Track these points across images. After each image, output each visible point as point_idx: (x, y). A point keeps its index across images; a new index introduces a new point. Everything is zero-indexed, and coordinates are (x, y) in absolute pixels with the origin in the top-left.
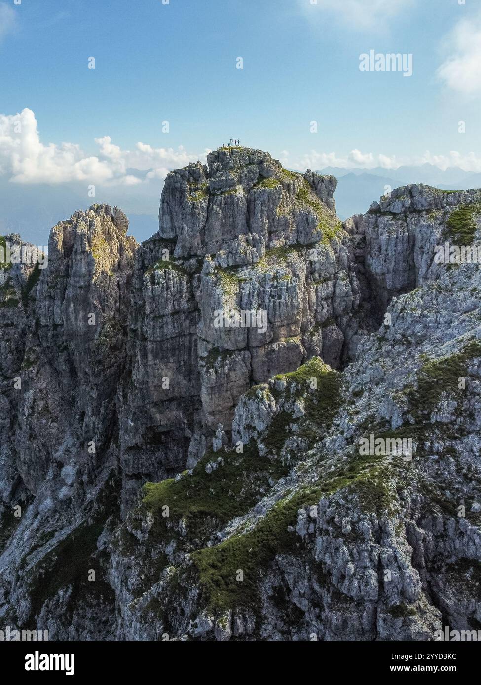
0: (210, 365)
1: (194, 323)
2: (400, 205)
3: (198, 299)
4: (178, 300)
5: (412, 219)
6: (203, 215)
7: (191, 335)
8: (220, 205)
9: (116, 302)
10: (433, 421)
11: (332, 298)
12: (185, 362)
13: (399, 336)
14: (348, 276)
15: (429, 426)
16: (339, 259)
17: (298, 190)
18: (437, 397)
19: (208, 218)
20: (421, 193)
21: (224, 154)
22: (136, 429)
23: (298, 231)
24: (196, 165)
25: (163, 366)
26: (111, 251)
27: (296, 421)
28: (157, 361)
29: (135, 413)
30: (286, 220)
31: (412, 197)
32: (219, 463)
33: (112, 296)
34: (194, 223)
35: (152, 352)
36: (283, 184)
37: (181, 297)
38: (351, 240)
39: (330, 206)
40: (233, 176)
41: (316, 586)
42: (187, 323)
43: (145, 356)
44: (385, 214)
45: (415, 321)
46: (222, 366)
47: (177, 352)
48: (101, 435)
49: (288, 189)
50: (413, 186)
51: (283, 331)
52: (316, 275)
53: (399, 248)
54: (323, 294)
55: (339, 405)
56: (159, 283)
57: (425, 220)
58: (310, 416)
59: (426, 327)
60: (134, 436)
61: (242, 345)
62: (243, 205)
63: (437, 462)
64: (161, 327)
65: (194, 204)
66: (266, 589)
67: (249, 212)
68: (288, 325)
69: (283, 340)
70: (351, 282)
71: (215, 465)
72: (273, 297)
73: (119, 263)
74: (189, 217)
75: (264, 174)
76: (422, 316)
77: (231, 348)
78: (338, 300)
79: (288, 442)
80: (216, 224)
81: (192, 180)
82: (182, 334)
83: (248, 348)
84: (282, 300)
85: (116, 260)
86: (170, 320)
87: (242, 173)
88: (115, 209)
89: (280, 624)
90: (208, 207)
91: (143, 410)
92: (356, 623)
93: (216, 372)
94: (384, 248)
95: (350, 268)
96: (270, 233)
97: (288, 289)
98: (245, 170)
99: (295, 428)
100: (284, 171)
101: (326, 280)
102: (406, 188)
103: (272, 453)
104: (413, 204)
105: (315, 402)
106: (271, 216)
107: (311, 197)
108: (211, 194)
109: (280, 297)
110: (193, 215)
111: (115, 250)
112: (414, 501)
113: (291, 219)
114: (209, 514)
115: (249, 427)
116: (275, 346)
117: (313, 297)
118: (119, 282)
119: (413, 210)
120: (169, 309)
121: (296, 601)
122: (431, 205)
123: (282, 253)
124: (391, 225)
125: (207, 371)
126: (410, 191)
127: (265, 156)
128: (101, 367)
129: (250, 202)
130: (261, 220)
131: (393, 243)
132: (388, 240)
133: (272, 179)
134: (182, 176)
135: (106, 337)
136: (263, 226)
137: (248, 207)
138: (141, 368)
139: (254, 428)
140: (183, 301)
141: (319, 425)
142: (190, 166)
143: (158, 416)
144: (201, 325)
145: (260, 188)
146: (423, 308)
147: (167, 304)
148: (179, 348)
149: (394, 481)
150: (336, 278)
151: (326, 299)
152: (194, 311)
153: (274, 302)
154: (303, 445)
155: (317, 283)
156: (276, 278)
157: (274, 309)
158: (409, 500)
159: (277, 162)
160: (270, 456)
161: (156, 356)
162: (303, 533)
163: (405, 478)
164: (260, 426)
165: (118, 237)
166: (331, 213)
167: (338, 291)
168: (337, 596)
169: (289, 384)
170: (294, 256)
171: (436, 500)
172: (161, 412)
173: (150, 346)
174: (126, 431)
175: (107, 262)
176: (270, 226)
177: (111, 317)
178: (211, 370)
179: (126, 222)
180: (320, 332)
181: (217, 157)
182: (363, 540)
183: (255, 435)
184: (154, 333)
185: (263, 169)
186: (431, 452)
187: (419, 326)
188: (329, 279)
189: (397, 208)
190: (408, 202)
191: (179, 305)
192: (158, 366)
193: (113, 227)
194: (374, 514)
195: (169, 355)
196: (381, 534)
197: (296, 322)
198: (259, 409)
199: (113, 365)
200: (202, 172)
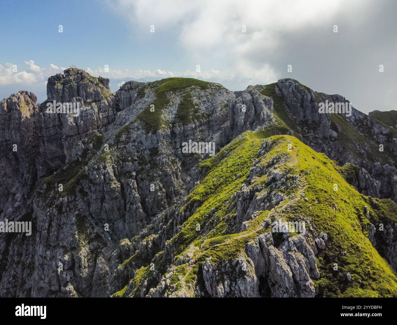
0: (66, 140)
1: (61, 129)
2: (127, 87)
3: (62, 121)
4: (55, 122)
5: (130, 92)
6: (61, 92)
7: (61, 134)
8: (67, 88)
9: (33, 129)
10: (121, 141)
11: (108, 117)
12: (59, 143)
13: (119, 123)
14: (112, 110)
15: (120, 142)
16: (109, 105)
17: (95, 83)
18: (122, 135)
19: (63, 93)
20: (133, 83)
21: (70, 70)
22: (43, 169)
23: (95, 96)
24: (59, 74)
25: (51, 146)
26: (30, 109)
27: (90, 150)
28: (49, 144)
29: (42, 164)
30: (91, 93)
31: (130, 84)
32: (68, 166)
33: (31, 126)
34: (58, 95)
35: (46, 141)
36: (90, 81)
37: (55, 120)
38: (115, 99)
39: (108, 88)
40: (71, 78)
41: (90, 184)
42: (59, 129)
43: (44, 142)
44: (123, 90)
45: (123, 119)
46: (70, 140)
47: (56, 140)
48: (31, 179)
49: (92, 83)
50: (131, 81)
51: (90, 128)
52: (102, 110)
53: (127, 100)
54: (104, 116)
55: (102, 144)
56: (46, 116)
57: (134, 92)
58: (94, 148)
59: (126, 120)
60: (43, 172)
61: (76, 133)
62: (75, 88)
63: (121, 150)
64: (49, 132)
65: (57, 88)
66: (78, 189)
67: (78, 90)
68: (92, 126)
69: (91, 131)
70: (113, 112)
71: (66, 167)
72: (85, 117)
73: (34, 113)
74: (56, 92)
75: (83, 77)
76: (125, 117)
77: (73, 135)
78: (109, 117)
79: (88, 156)
80: (67, 95)
81: (58, 80)
82: (57, 133)
83: (79, 134)
84: (89, 117)
85: (32, 113)
86: (52, 129)
87: (75, 77)
88: (30, 93)
89: (81, 197)
90: (63, 89)
91: (45, 162)
92: (99, 189)
93: (68, 142)
94: (123, 101)
95: (113, 108)
96: (86, 97)
97: (90, 114)
98: (76, 76)
99: (89, 152)
100: (91, 76)
101: (105, 111)
102: (129, 82)
103: (83, 160)
104: (131, 87)
105: (95, 144)
106: (86, 91)
107: (101, 85)
108: (64, 84)
109: (88, 117)
110: (57, 91)
111: (31, 109)
112: (115, 160)
113: (93, 93)
114: (64, 180)
115: (77, 155)
116: (88, 133)
117: (101, 117)
118: (34, 121)
119: (131, 89)
120: (51, 125)
121: (85, 190)
122: (136, 87)
123: (90, 104)
124: (124, 93)
125: (65, 142)
126: (130, 83)
127: (83, 71)
128: (29, 154)
129: (78, 87)
130: (83, 93)
131: (125, 99)
132: (124, 98)
133: (86, 79)
134: (54, 78)
135: (30, 142)
136: (83, 94)
137: (78, 89)
138: (43, 147)
139: (78, 155)
140: (56, 122)
141: (96, 150)
142: (57, 75)
143: (51, 164)
144: (63, 130)
145: (81, 82)
146: (125, 115)
147: (50, 123)
148: (57, 139)
149: (110, 156)
150: (108, 111)
151: (106, 117)
152: (61, 125)
153: (86, 118)
154: (92, 156)
155: (102, 113)
156: (86, 111)
157: (86, 121)
158: (114, 160)
159: (88, 73)
160: (83, 161)
161: (48, 142)
162: (87, 173)
163: (113, 155)
164: (79, 153)
165: (32, 103)
166: (108, 90)
167: (109, 115)
168: (94, 184)
169: (88, 140)
170: (94, 104)
171: (121, 159)
172: (52, 162)
173: (45, 139)
174: (39, 171)
175: (28, 113)
176: (86, 95)
177: (32, 135)
178: (66, 142)
179: (36, 98)
180: (104, 128)
181: (67, 72)
182: (100, 170)
183: (78, 156)
184: (46, 134)
185: (82, 75)
186: (120, 148)
187: (124, 120)
188: (106, 111)
189: (126, 88)
190: (129, 86)
191: (55, 123)
192: (49, 146)
193: (29, 99)
194: (103, 163)
195: (53, 141)
196: (105, 168)
197: (95, 125)
198: (79, 148)
199: (34, 153)
200: (62, 77)
